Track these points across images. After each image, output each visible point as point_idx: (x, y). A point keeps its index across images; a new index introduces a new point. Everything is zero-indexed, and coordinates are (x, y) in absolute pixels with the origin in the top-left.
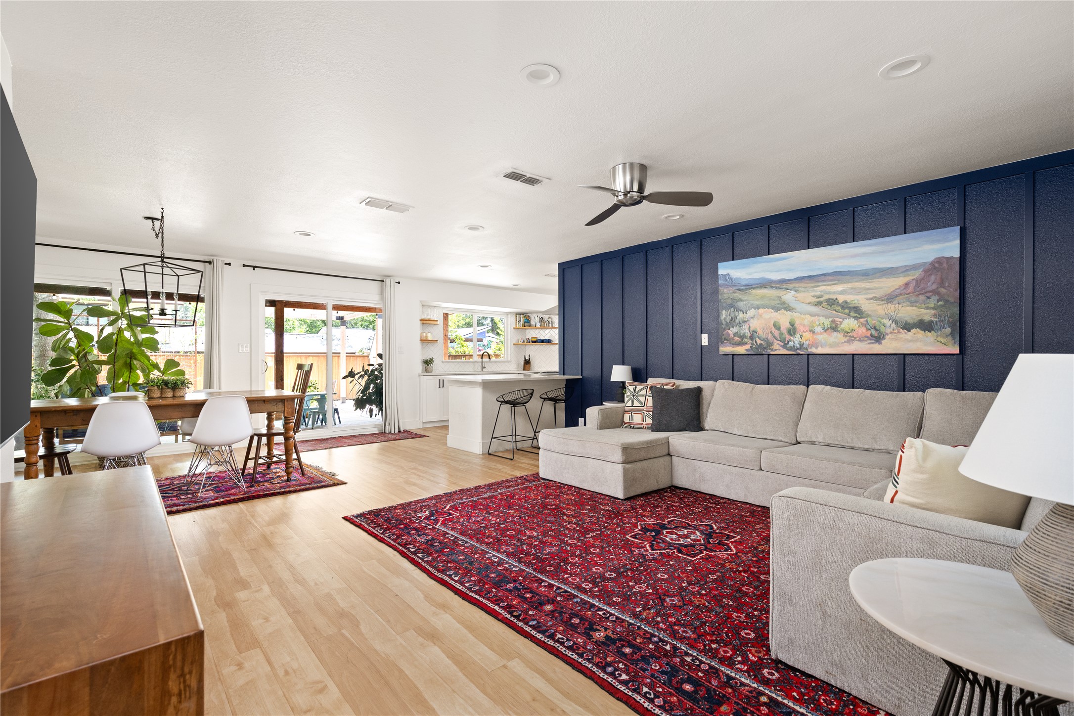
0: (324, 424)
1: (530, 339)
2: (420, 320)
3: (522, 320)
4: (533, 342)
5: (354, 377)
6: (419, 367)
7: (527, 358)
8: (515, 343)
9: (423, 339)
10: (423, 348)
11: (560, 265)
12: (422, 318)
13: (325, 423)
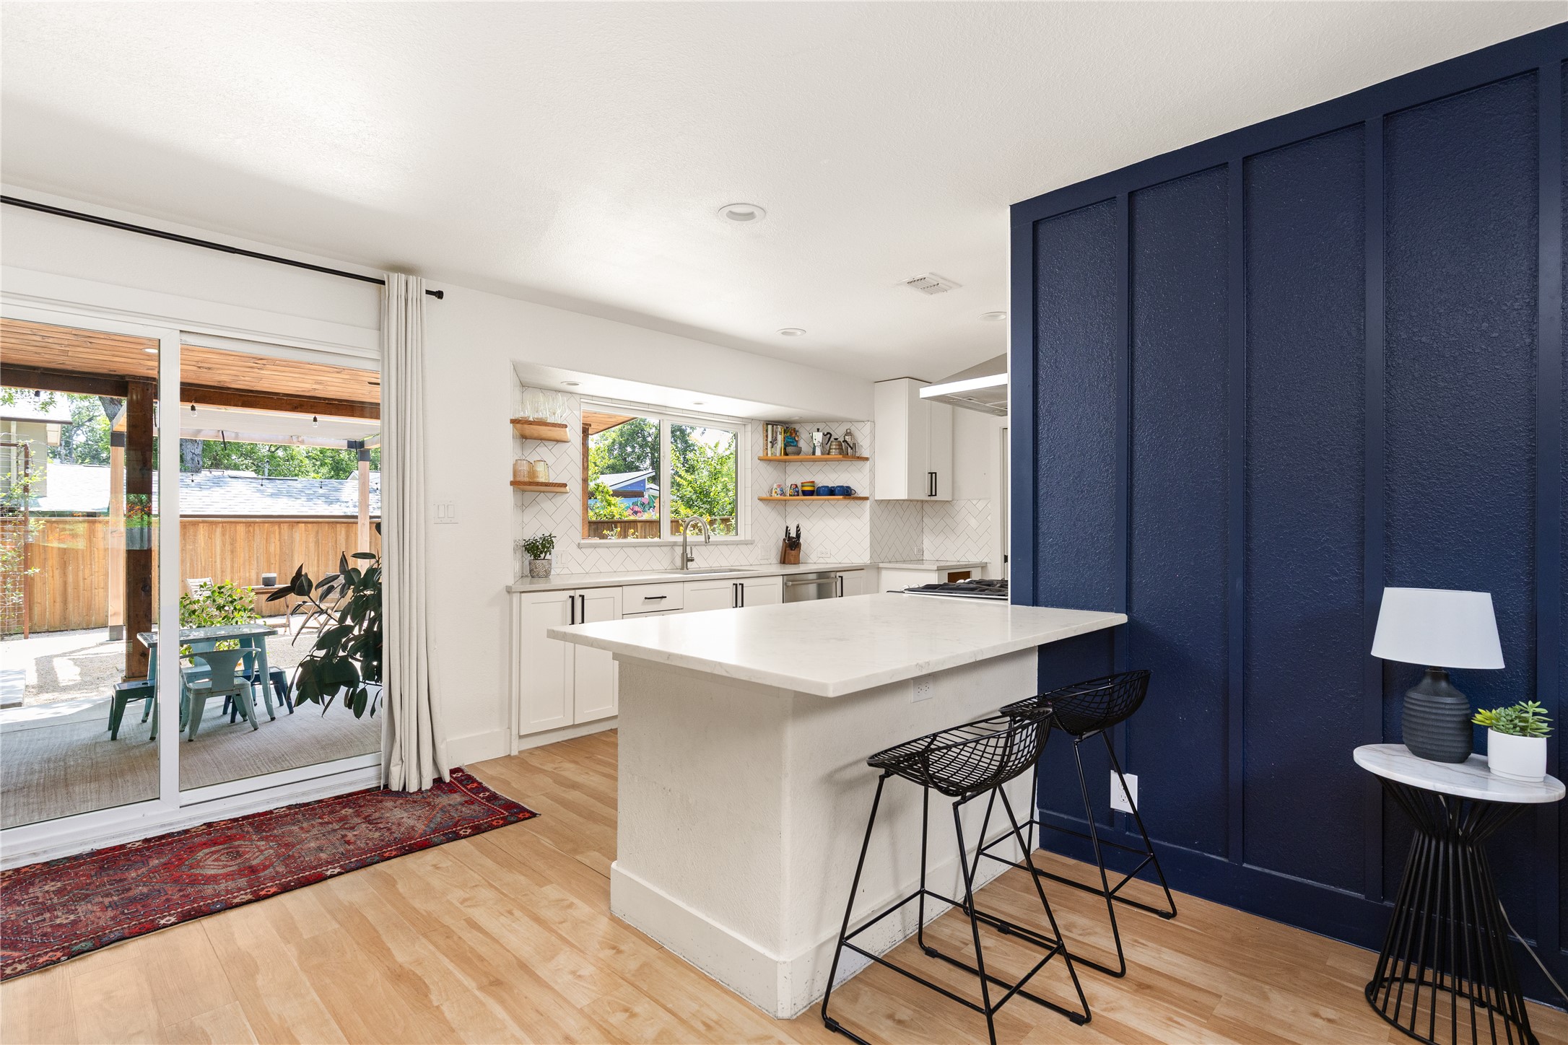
0: (239, 717)
1: (799, 485)
2: (513, 421)
3: (780, 438)
4: (805, 493)
5: (307, 593)
6: (510, 565)
7: (793, 534)
8: (764, 496)
9: (518, 479)
10: (522, 507)
11: (1018, 211)
12: (519, 415)
13: (244, 716)
